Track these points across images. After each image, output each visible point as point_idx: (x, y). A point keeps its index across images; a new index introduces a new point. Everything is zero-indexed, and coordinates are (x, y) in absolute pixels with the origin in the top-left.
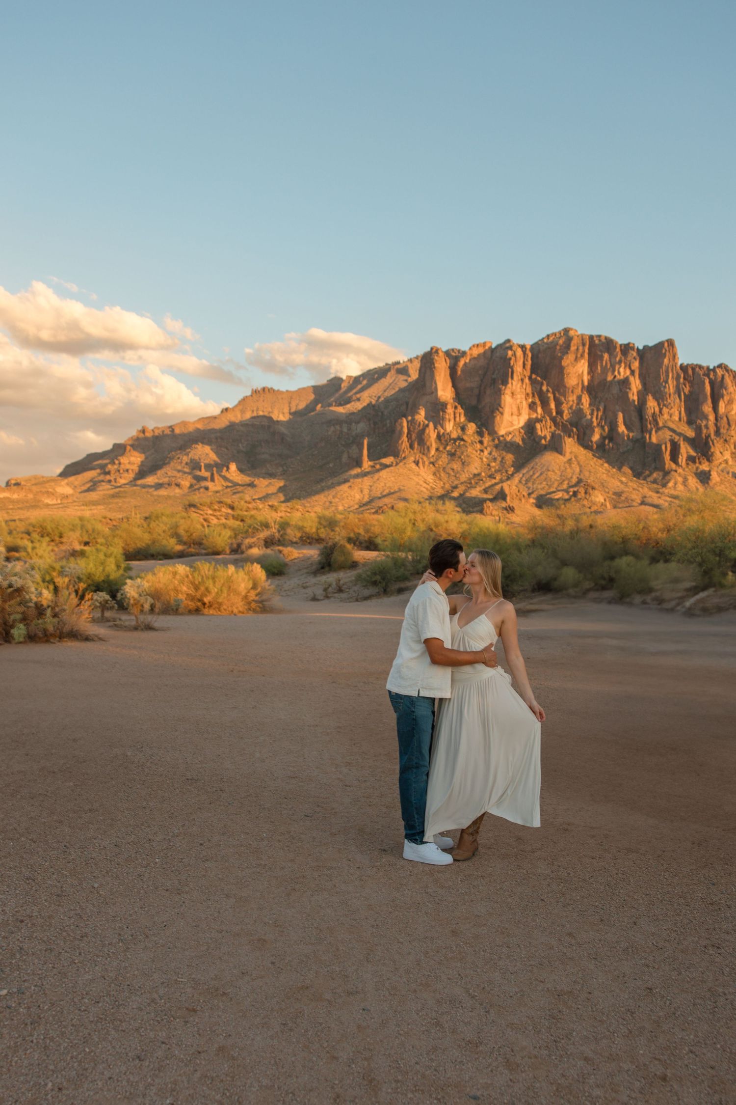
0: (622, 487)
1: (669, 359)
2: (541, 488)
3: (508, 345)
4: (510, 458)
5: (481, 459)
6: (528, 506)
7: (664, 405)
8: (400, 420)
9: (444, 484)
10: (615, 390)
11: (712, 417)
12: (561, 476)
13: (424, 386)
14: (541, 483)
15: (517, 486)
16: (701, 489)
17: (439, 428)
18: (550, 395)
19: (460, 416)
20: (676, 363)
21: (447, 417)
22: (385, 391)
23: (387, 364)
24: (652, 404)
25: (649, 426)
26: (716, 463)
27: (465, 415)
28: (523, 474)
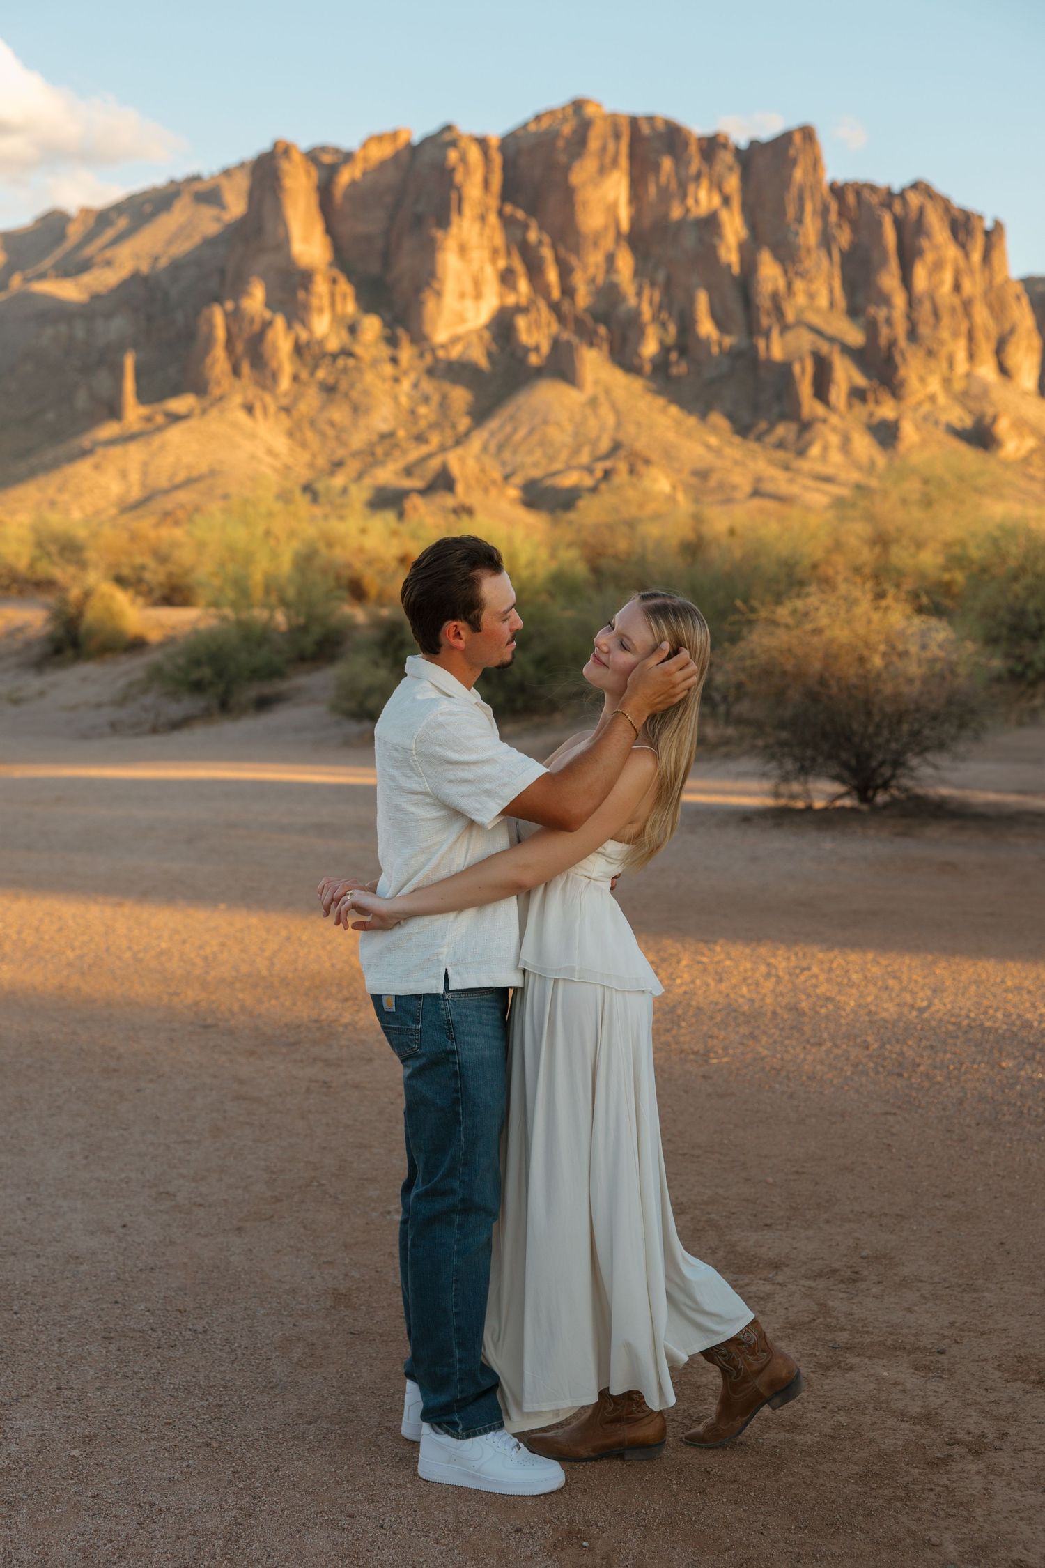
0: (709, 459)
1: (805, 174)
2: (533, 465)
3: (447, 137)
4: (460, 396)
5: (396, 399)
6: (505, 506)
7: (797, 273)
8: (206, 312)
9: (314, 456)
10: (689, 240)
11: (899, 300)
12: (576, 434)
13: (259, 231)
14: (530, 452)
15: (478, 459)
16: (881, 461)
17: (299, 329)
18: (547, 253)
19: (344, 297)
20: (818, 182)
21: (315, 302)
22: (170, 242)
23: (172, 182)
24: (770, 272)
25: (765, 321)
26: (911, 400)
27: (359, 298)
28: (492, 434)
